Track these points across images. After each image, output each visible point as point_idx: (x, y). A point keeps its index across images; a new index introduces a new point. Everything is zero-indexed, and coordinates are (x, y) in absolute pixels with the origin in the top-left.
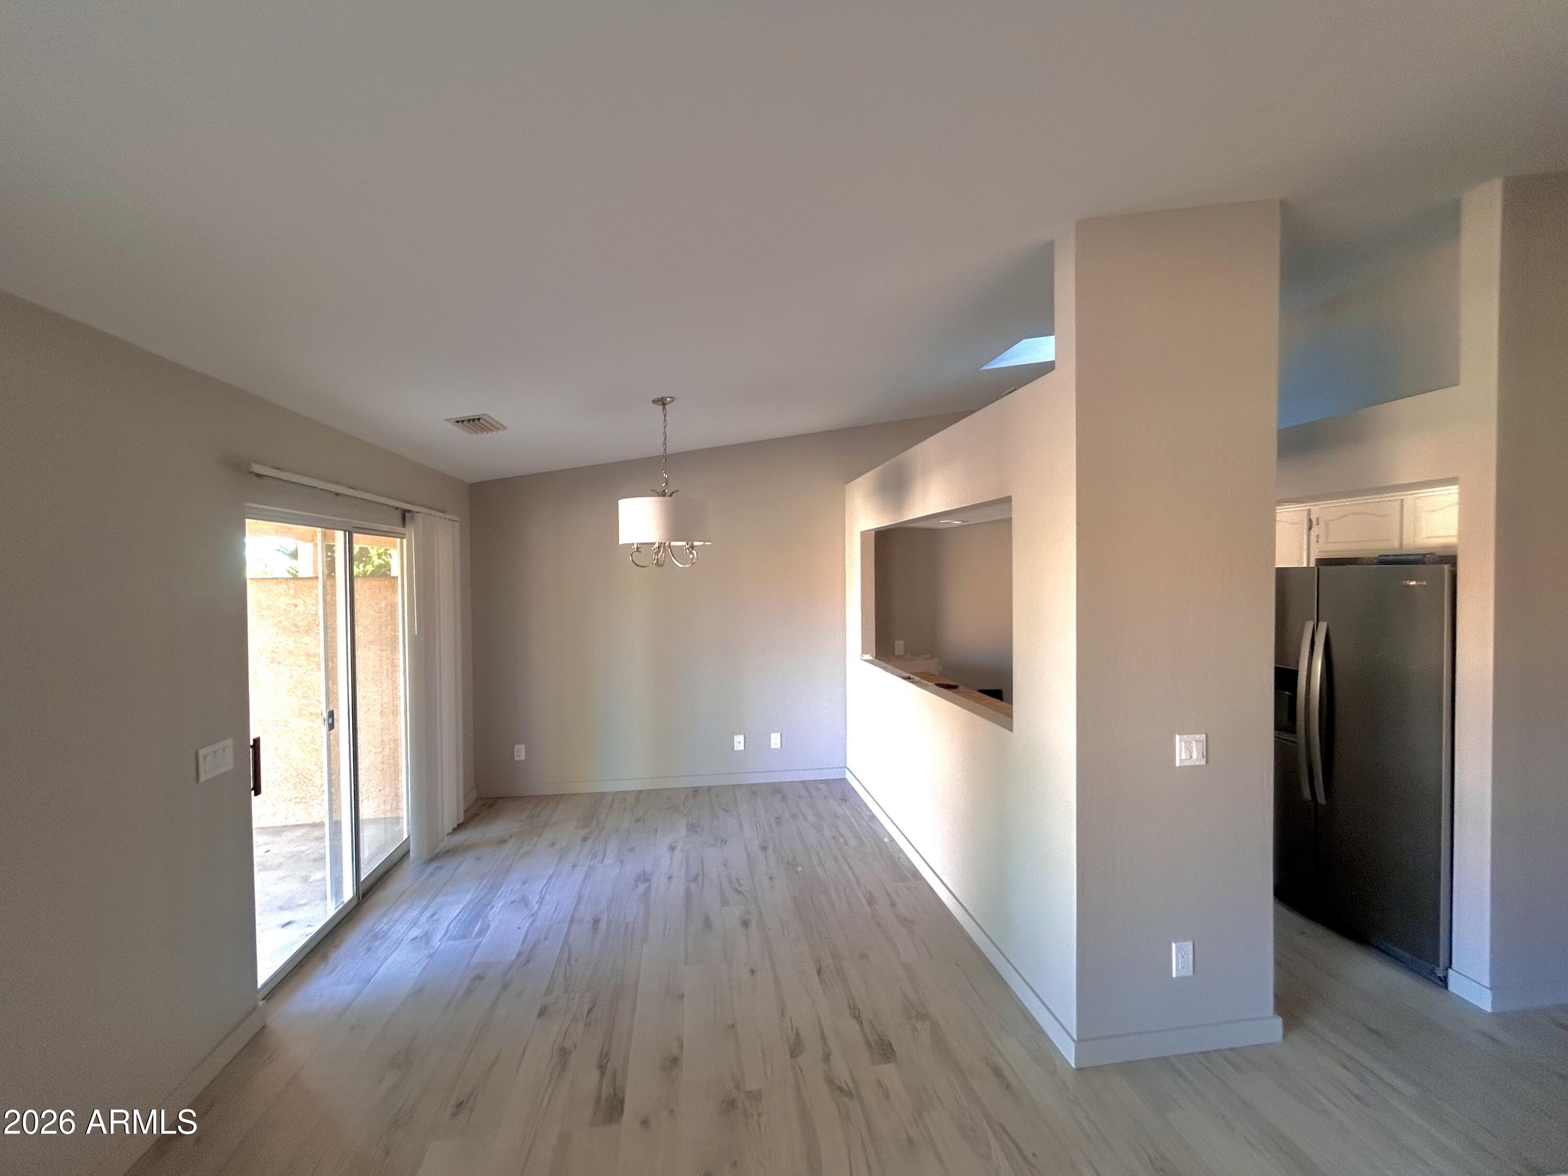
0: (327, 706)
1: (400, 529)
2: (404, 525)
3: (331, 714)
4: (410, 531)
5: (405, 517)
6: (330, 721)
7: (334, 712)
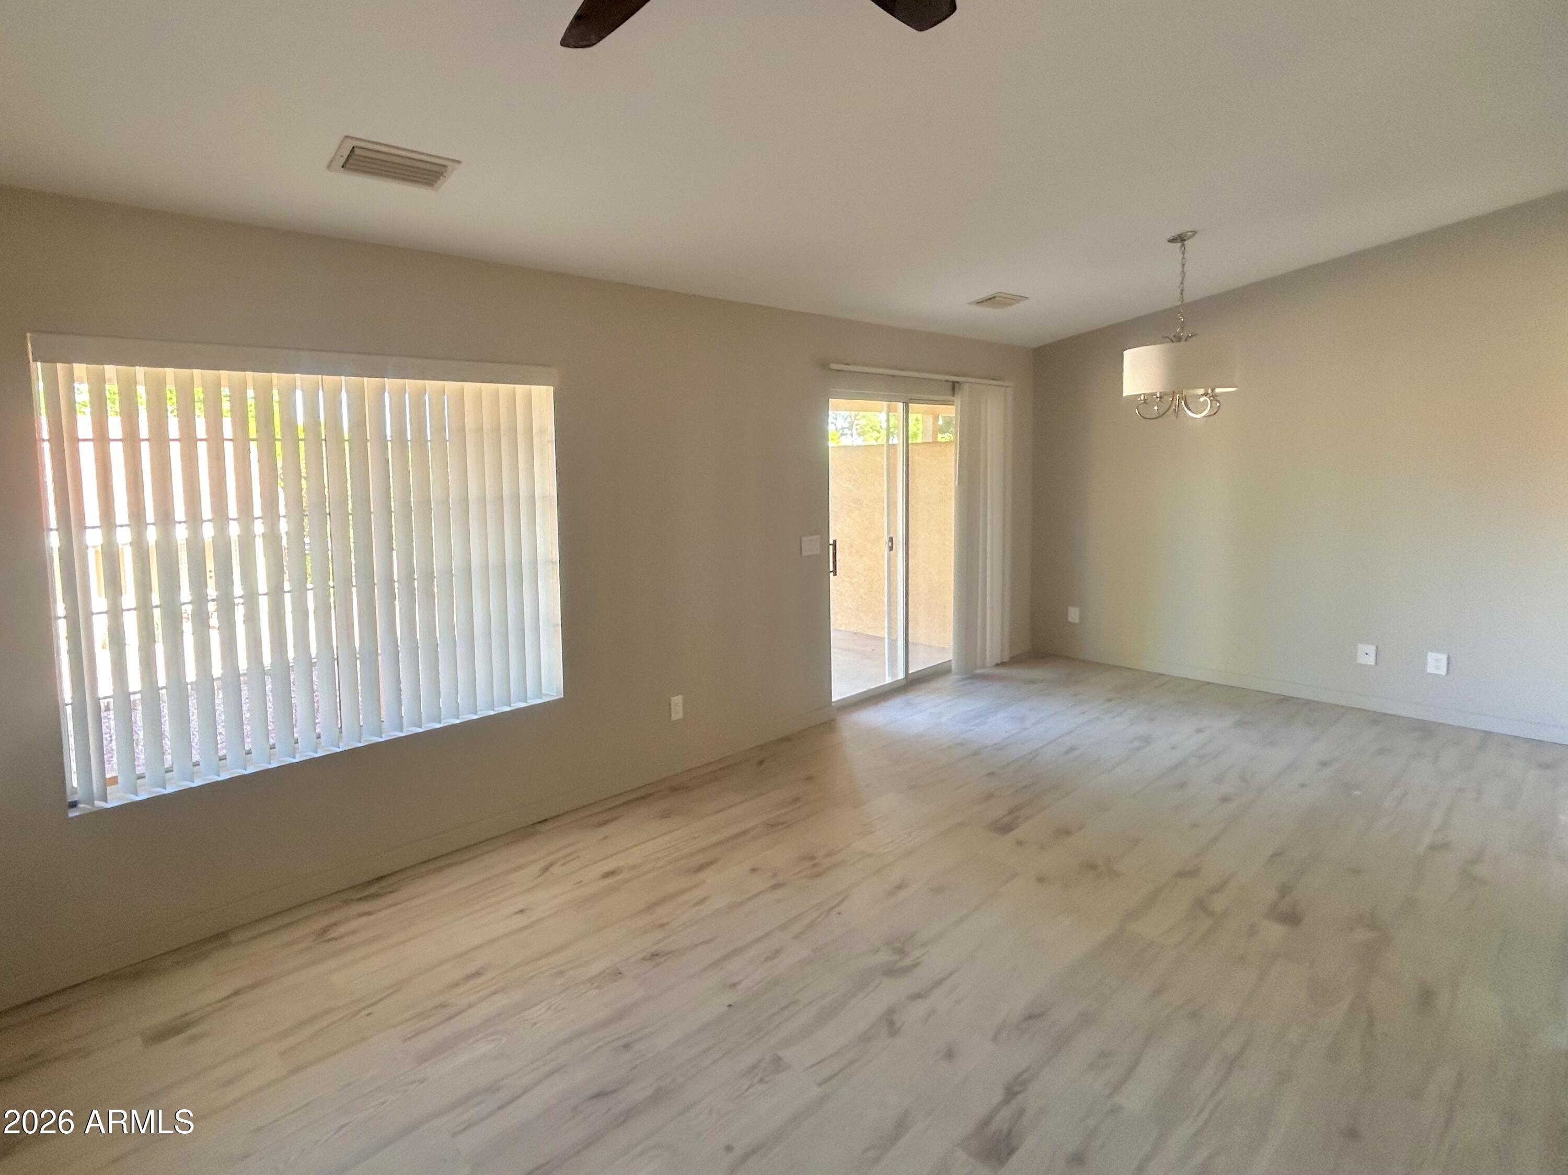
0: (889, 533)
1: (951, 398)
2: (953, 396)
3: (891, 540)
4: (957, 399)
5: (954, 387)
6: (890, 544)
7: (894, 539)
